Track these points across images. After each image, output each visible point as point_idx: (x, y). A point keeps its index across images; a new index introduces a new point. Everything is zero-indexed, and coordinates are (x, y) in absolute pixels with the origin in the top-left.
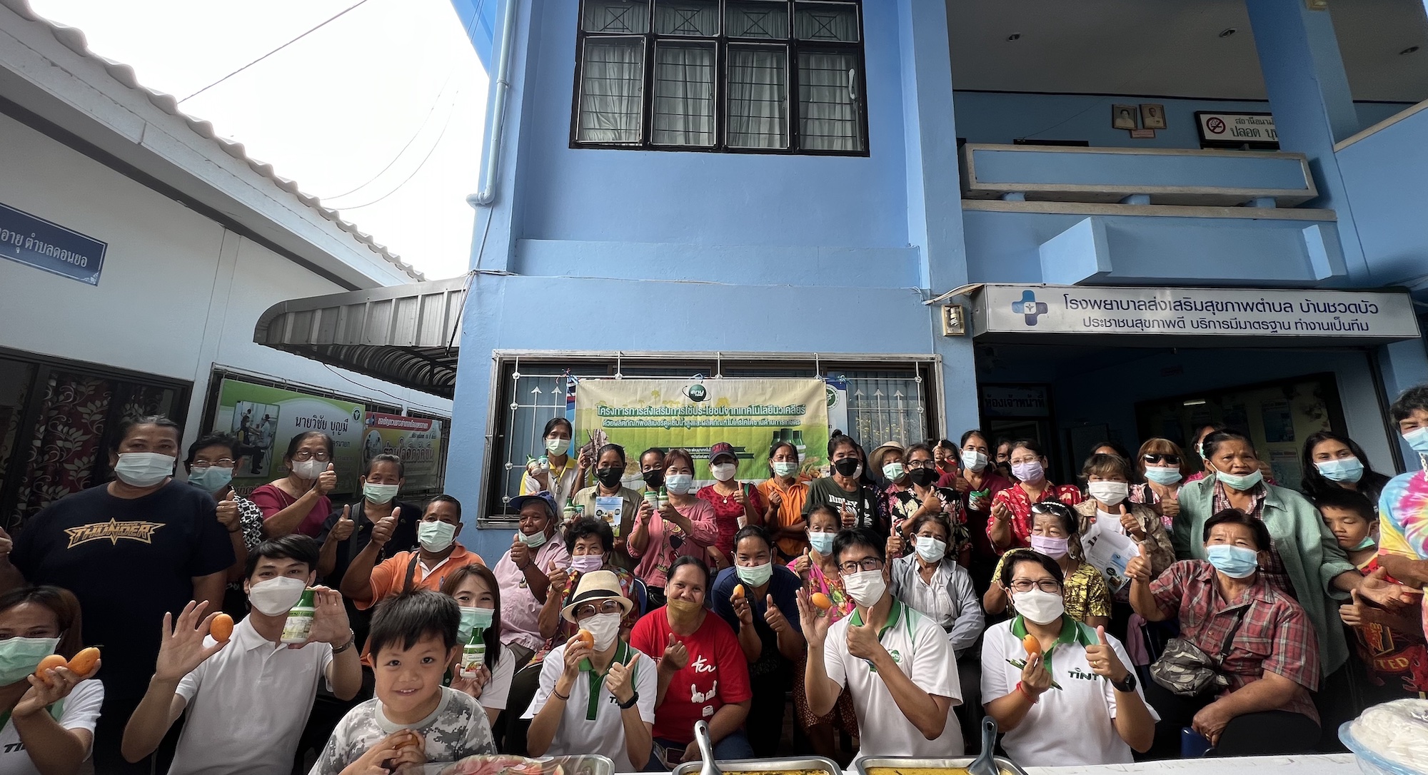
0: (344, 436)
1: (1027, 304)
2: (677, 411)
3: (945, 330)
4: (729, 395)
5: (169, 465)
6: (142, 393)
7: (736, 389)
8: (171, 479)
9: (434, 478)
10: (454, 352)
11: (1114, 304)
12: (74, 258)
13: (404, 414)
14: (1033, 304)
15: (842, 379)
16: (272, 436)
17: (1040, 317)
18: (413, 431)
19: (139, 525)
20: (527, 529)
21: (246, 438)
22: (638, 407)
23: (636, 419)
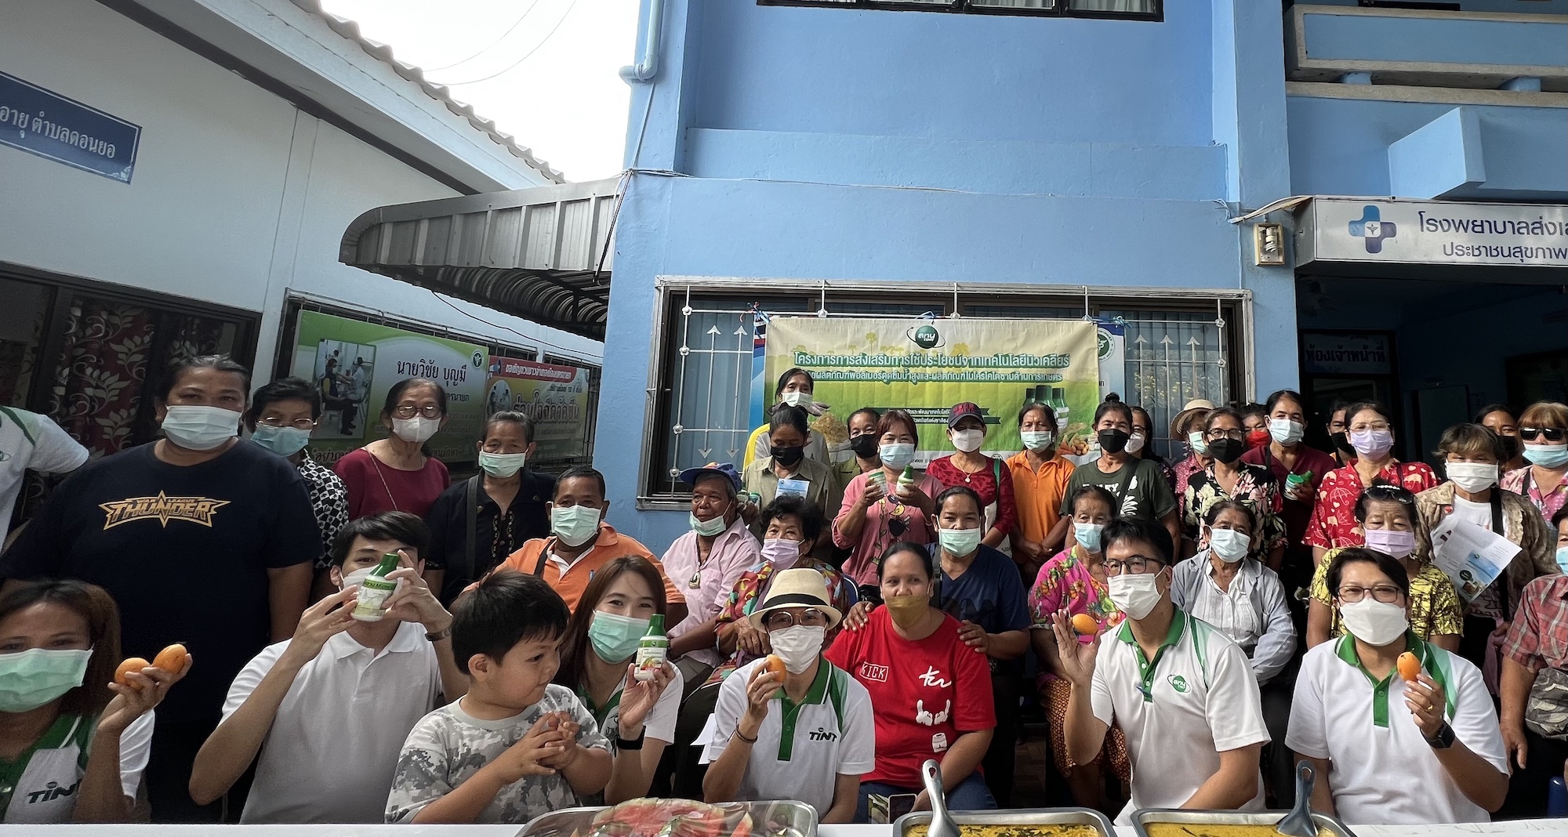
0: (461, 388)
1: (1368, 224)
2: (900, 360)
3: (1258, 258)
4: (968, 340)
5: (232, 423)
6: (195, 327)
7: (978, 333)
8: (237, 439)
9: (581, 443)
10: (605, 278)
11: (1486, 225)
12: (98, 145)
13: (539, 359)
14: (1377, 225)
15: (1118, 321)
16: (368, 386)
17: (1386, 242)
18: (552, 383)
19: (197, 501)
20: (701, 511)
21: (333, 388)
22: (848, 353)
23: (845, 370)
